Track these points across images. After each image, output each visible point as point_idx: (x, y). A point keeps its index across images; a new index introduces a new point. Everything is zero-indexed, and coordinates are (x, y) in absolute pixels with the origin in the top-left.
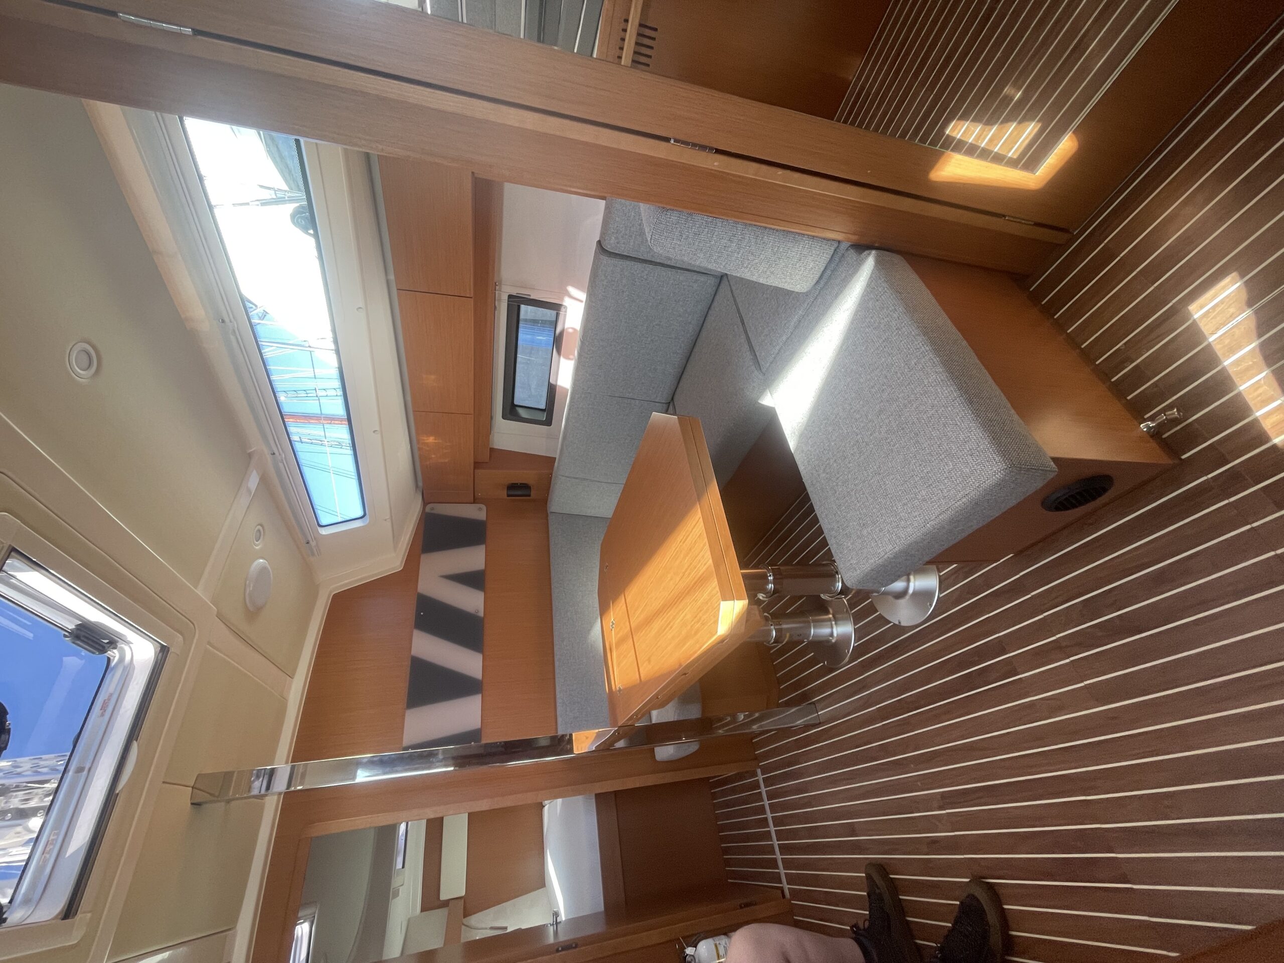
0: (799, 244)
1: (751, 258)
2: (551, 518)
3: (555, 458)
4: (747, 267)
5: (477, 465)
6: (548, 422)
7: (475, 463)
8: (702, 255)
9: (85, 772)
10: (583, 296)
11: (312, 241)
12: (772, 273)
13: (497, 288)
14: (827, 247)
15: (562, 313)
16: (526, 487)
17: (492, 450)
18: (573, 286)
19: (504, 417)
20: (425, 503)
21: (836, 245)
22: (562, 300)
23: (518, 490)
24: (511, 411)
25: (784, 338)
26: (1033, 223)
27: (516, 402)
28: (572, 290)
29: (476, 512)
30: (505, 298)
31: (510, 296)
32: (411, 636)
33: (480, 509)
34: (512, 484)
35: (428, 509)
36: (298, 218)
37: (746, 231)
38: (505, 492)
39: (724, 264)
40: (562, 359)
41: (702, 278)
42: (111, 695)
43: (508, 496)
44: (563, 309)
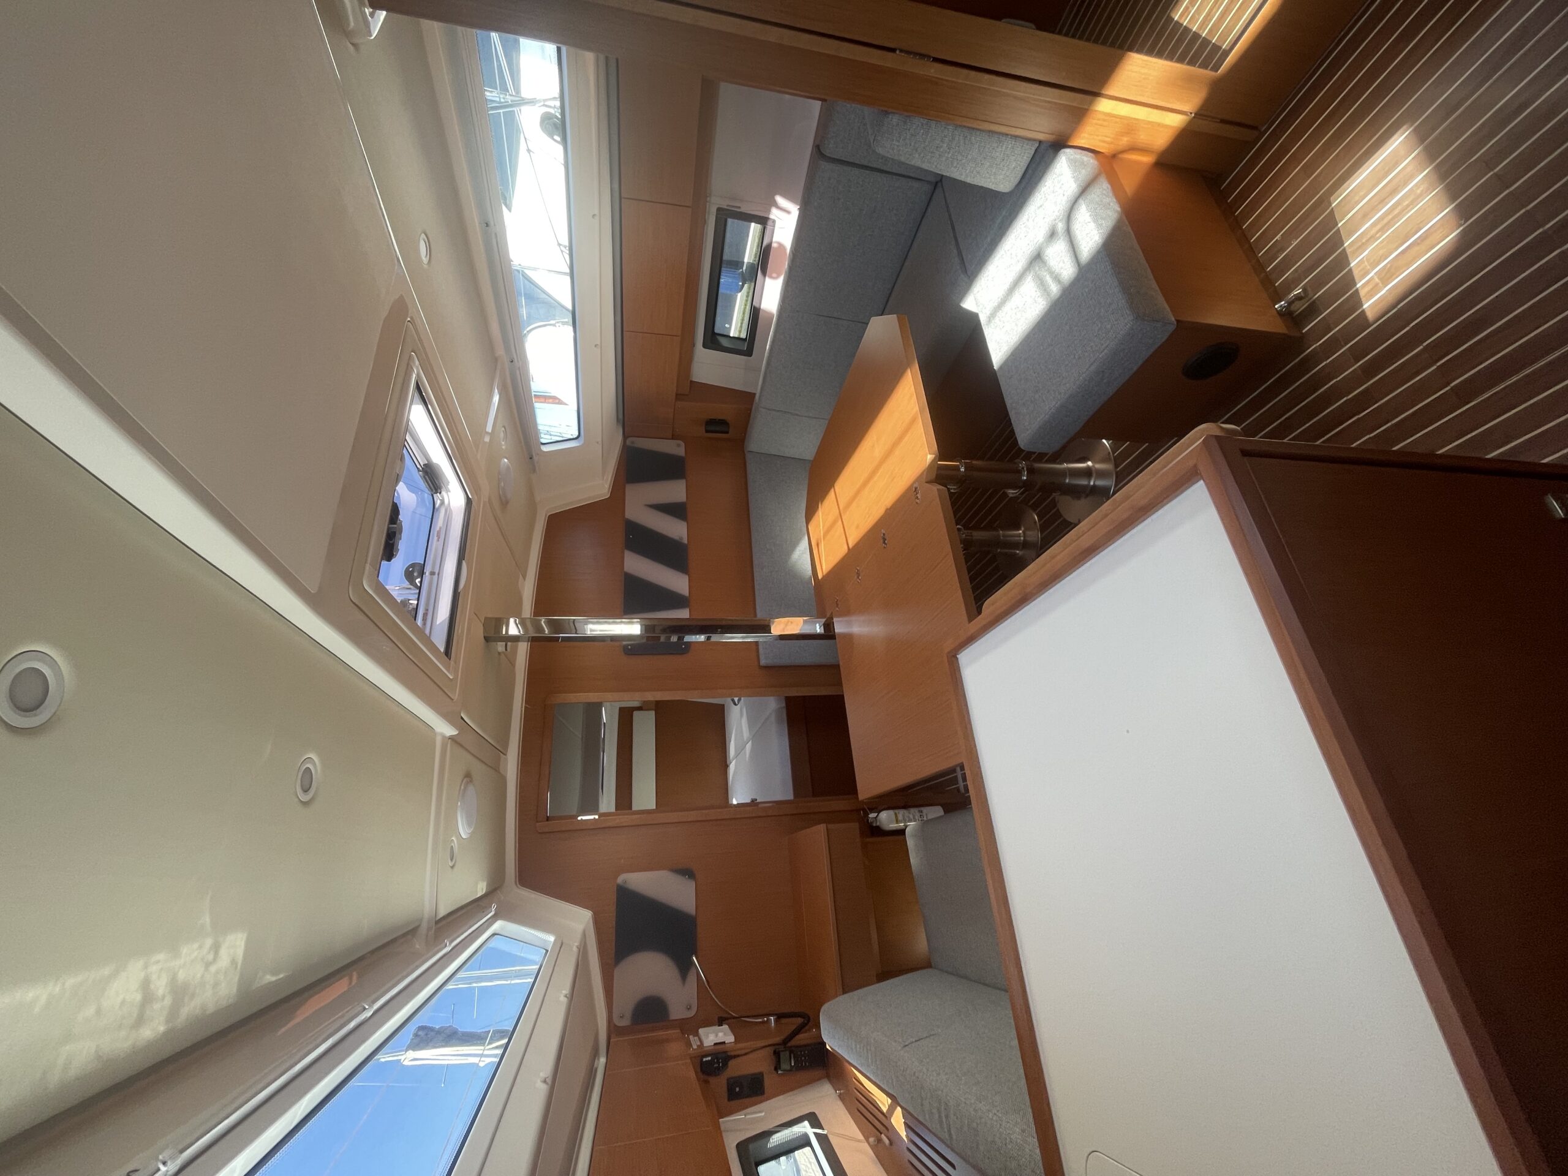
0: (1003, 144)
1: (960, 158)
2: (748, 456)
3: (754, 394)
4: (956, 167)
5: (679, 396)
6: (749, 352)
7: (677, 395)
8: (917, 156)
9: (436, 576)
10: (794, 210)
11: (560, 148)
12: (978, 173)
13: (708, 199)
14: (1028, 147)
15: (769, 228)
16: (723, 422)
17: (691, 381)
18: (785, 196)
19: (705, 346)
20: (625, 437)
21: (1037, 145)
22: (769, 211)
23: (716, 425)
24: (714, 340)
25: (989, 239)
26: (1218, 121)
27: (716, 331)
28: (780, 200)
29: (676, 448)
30: (714, 210)
31: (719, 210)
32: (623, 558)
33: (679, 445)
34: (710, 419)
35: (628, 442)
36: (547, 123)
37: (956, 133)
38: (703, 429)
39: (935, 164)
40: (767, 279)
41: (916, 184)
42: (440, 528)
43: (707, 431)
44: (770, 223)
